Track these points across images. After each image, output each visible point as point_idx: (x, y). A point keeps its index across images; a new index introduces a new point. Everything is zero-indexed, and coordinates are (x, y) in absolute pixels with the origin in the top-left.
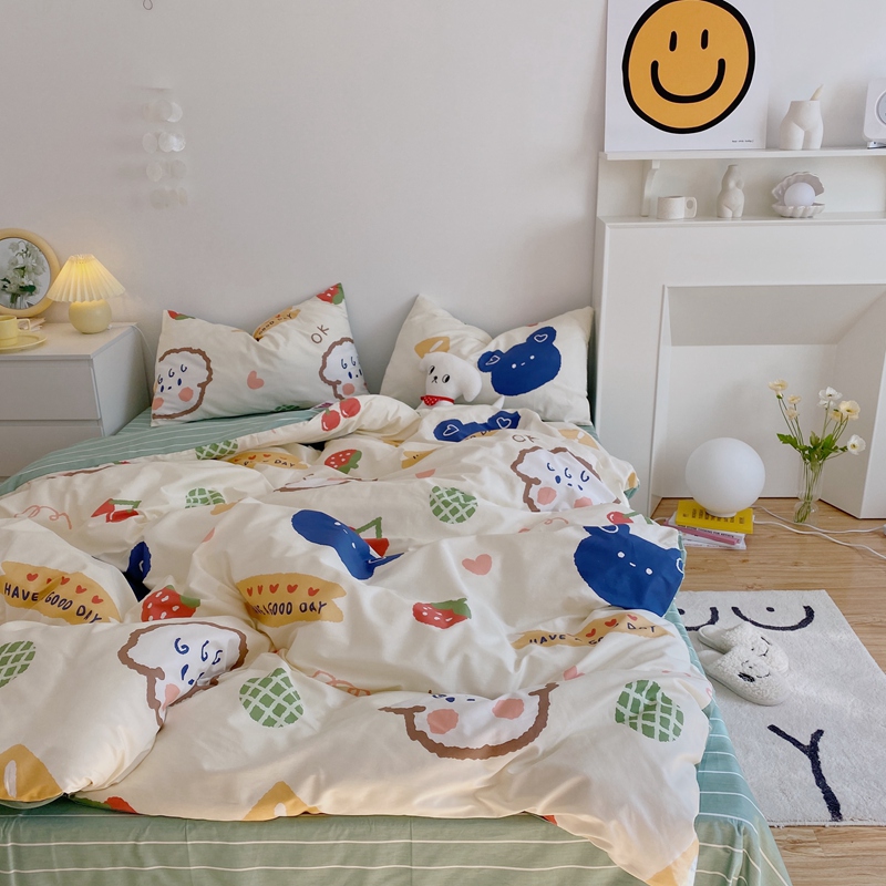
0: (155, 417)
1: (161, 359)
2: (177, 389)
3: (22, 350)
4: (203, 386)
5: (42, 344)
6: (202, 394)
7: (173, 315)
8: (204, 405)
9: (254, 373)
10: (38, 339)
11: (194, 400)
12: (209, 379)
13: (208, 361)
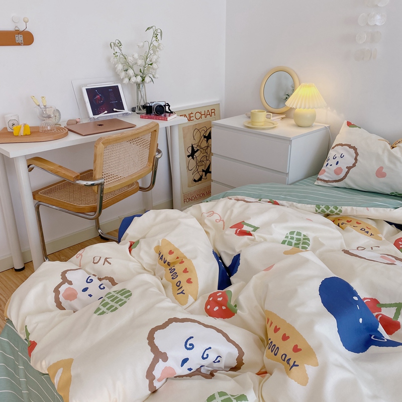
0: (318, 179)
1: (333, 148)
2: (335, 167)
3: (263, 129)
4: (349, 168)
5: (274, 128)
6: (347, 173)
7: (349, 124)
8: (346, 180)
9: (382, 168)
10: (274, 124)
11: (342, 175)
12: (354, 165)
13: (357, 154)
